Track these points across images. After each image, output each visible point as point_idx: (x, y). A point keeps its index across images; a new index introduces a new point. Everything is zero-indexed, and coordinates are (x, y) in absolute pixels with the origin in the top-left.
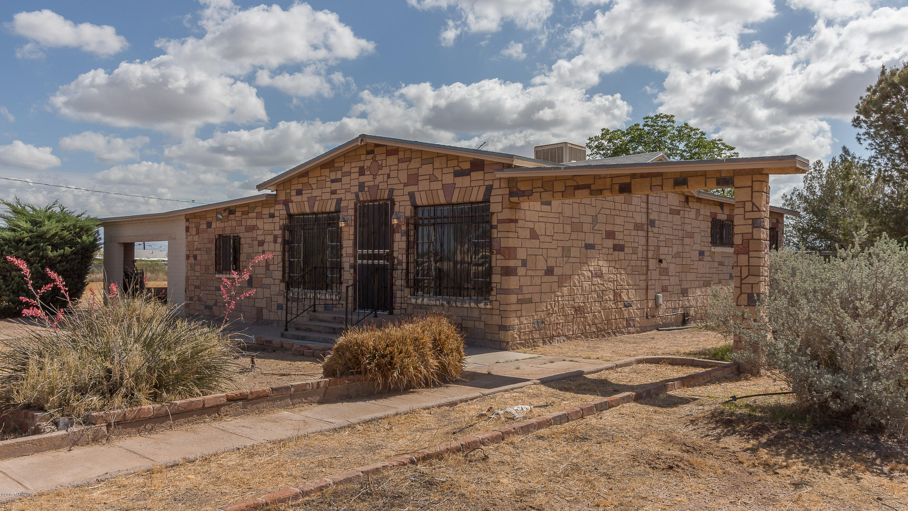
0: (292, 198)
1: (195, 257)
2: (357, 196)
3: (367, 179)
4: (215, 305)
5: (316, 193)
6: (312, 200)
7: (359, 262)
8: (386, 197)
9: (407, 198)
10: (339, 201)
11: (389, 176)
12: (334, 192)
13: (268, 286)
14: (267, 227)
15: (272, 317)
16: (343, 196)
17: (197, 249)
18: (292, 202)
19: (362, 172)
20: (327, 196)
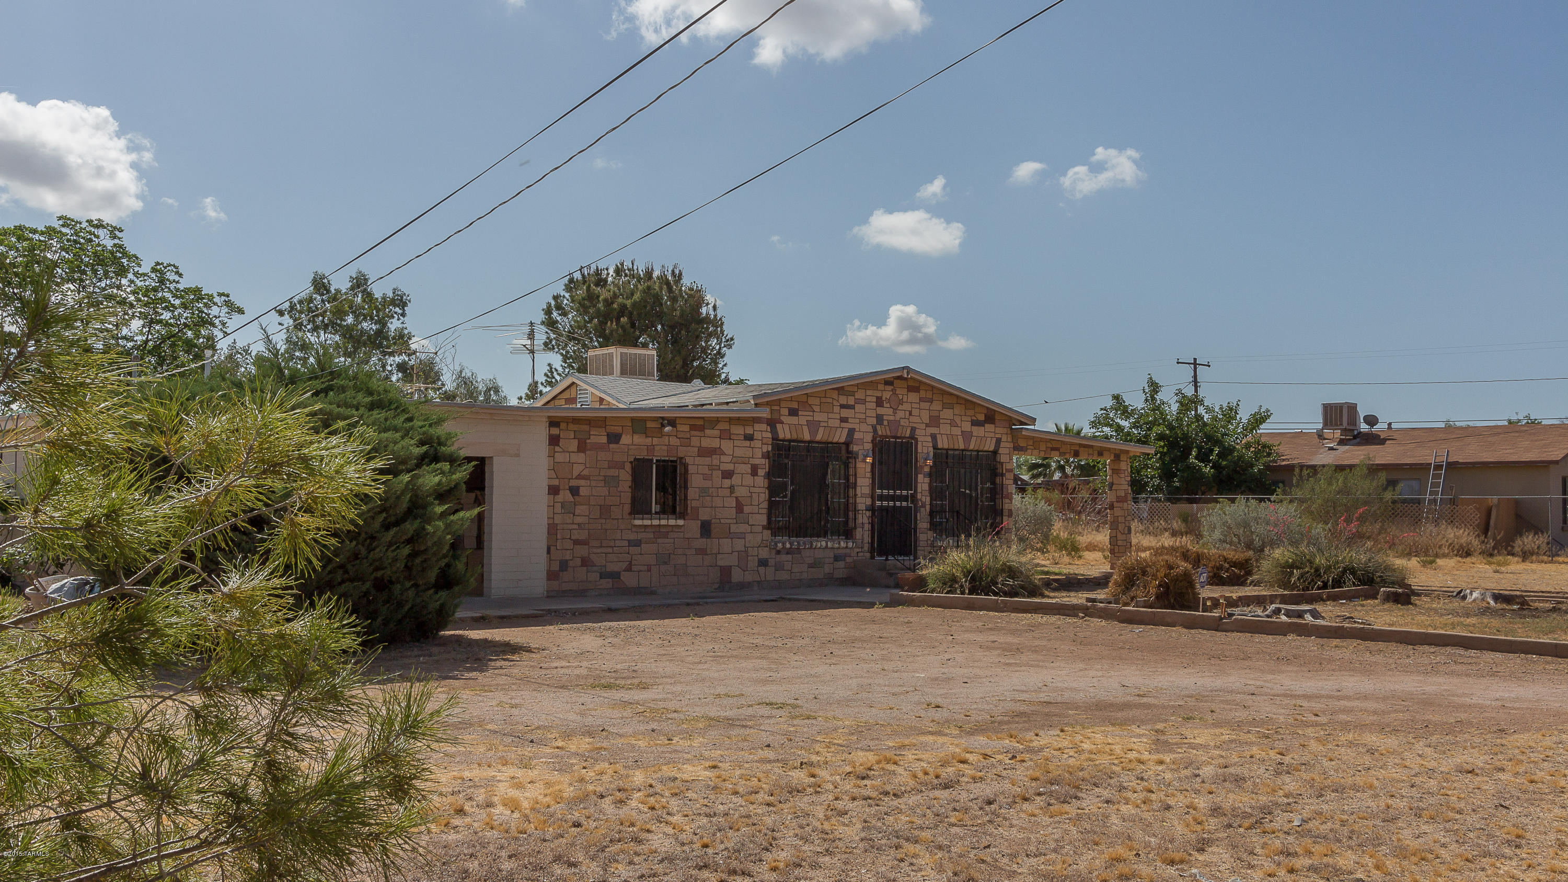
0: (782, 418)
1: (575, 491)
2: (875, 430)
3: (885, 411)
4: (629, 569)
5: (818, 417)
6: (813, 426)
7: (878, 503)
8: (908, 435)
9: (929, 439)
10: (851, 432)
11: (910, 414)
12: (844, 420)
13: (742, 536)
14: (738, 452)
15: (749, 577)
16: (856, 427)
17: (579, 477)
18: (782, 423)
19: (879, 402)
20: (837, 423)
